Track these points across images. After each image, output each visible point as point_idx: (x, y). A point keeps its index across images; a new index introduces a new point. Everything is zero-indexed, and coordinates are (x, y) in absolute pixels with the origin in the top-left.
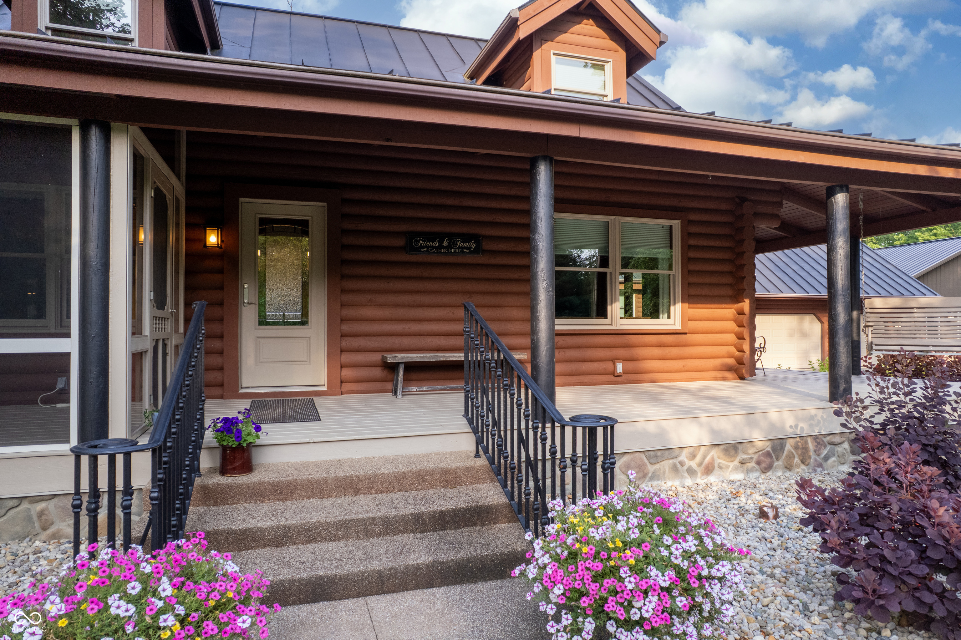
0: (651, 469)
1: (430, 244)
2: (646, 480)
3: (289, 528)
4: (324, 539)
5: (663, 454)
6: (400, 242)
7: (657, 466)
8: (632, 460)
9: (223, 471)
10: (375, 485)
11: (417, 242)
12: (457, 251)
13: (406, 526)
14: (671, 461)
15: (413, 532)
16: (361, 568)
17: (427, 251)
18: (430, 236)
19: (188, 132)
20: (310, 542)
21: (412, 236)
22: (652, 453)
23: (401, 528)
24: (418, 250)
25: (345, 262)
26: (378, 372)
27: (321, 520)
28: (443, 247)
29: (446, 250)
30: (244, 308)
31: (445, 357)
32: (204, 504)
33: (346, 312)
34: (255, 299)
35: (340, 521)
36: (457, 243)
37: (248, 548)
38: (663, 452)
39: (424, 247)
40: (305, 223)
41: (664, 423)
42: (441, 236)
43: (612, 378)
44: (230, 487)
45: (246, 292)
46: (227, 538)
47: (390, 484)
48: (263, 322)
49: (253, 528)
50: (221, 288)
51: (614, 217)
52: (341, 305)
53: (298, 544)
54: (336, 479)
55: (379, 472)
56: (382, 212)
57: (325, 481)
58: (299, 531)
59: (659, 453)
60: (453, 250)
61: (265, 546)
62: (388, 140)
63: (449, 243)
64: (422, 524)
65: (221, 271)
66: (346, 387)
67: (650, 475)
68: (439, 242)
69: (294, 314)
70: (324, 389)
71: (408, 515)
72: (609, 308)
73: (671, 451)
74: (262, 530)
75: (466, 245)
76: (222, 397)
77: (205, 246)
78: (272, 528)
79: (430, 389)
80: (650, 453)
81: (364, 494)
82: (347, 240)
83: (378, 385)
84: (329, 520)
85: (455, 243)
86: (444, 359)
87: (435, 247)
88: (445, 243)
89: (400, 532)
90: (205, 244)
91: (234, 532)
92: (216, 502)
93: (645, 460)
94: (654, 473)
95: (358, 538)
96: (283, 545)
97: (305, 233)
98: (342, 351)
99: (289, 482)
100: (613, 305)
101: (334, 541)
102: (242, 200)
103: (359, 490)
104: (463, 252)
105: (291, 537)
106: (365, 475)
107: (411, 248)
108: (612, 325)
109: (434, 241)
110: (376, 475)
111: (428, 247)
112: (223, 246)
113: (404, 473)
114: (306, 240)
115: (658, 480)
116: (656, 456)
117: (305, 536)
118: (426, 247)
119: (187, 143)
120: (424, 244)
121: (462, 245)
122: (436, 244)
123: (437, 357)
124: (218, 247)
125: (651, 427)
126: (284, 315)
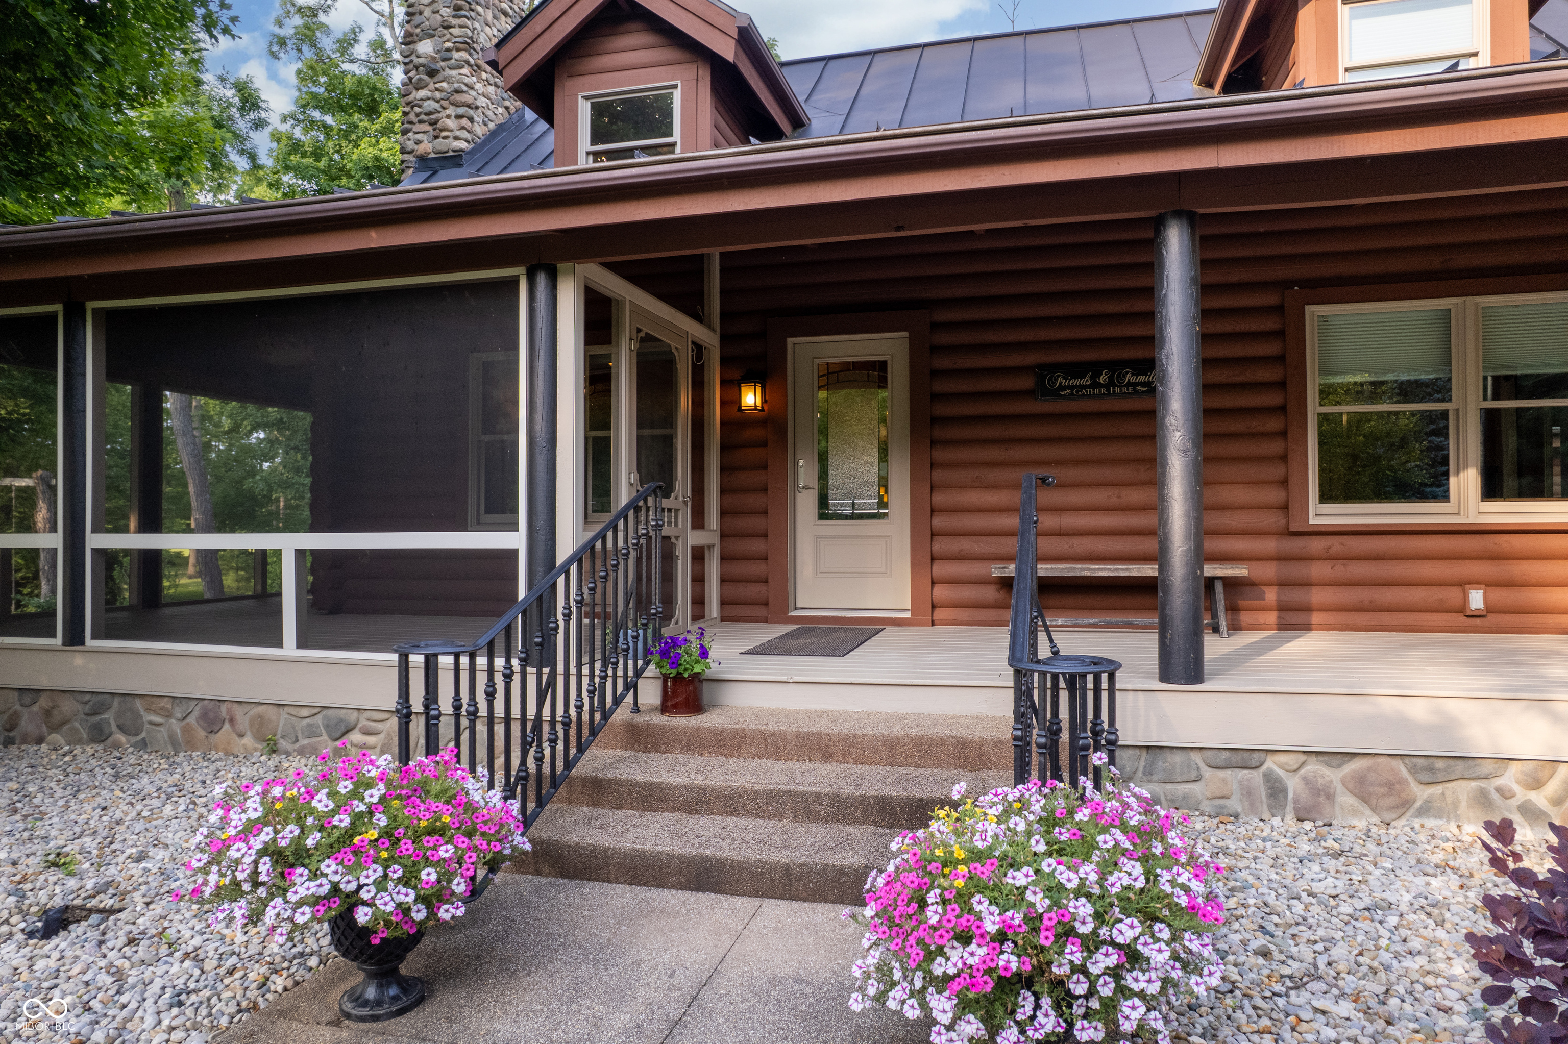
0: (1422, 793)
1: (1077, 382)
2: (1408, 814)
3: (704, 790)
4: (749, 814)
5: (1449, 767)
6: (1026, 383)
7: (1437, 790)
8: (1369, 769)
9: (665, 708)
10: (853, 750)
11: (1053, 380)
12: (1124, 390)
13: (865, 813)
14: (1473, 784)
15: (877, 824)
16: (764, 856)
17: (1071, 394)
18: (1074, 370)
19: (722, 254)
20: (731, 814)
21: (1044, 371)
22: (1420, 761)
23: (858, 815)
24: (1055, 394)
25: (935, 421)
26: (990, 593)
27: (747, 785)
28: (1100, 386)
29: (1103, 391)
30: (798, 495)
31: (1089, 570)
32: (633, 749)
33: (940, 498)
34: (814, 483)
35: (772, 791)
36: (1125, 376)
37: (654, 809)
38: (1451, 762)
39: (1065, 388)
40: (882, 366)
41: (1453, 707)
42: (1095, 368)
43: (1461, 620)
44: (662, 729)
45: (801, 471)
46: (631, 793)
47: (876, 751)
48: (825, 512)
49: (661, 783)
50: (765, 467)
51: (1463, 299)
52: (932, 488)
53: (716, 814)
54: (798, 735)
55: (860, 732)
56: (995, 337)
57: (783, 736)
58: (717, 797)
59: (1440, 764)
60: (1117, 390)
61: (675, 809)
62: (899, 228)
63: (1111, 378)
64: (891, 815)
65: (764, 444)
66: (940, 614)
67: (1418, 804)
68: (1091, 378)
69: (867, 503)
70: (908, 615)
71: (870, 797)
72: (1453, 480)
73: (1470, 762)
74: (672, 788)
75: (1141, 378)
76: (766, 620)
77: (740, 409)
78: (684, 787)
79: (1069, 623)
80: (1415, 760)
81: (837, 761)
82: (941, 386)
83: (991, 614)
84: (757, 787)
85: (1121, 377)
86: (1088, 574)
87: (1085, 387)
88: (1103, 379)
89: (855, 821)
90: (740, 406)
91: (638, 785)
92: (646, 747)
93: (1404, 772)
94: (1427, 802)
95: (795, 819)
96: (697, 812)
97: (882, 383)
98: (933, 559)
99: (735, 732)
100: (1462, 474)
101: (763, 818)
102: (791, 341)
103: (830, 755)
104: (1136, 392)
105: (707, 803)
106: (839, 734)
107: (1044, 391)
108: (1458, 514)
109: (1082, 377)
110: (855, 736)
111: (1072, 388)
112: (766, 408)
113: (897, 738)
114: (884, 394)
115: (1438, 817)
116: (1431, 769)
117: (725, 805)
118: (1069, 387)
119: (722, 271)
120: (1065, 383)
121: (1133, 379)
122: (1086, 381)
123: (1074, 569)
124: (756, 409)
125: (1418, 711)
126: (853, 504)
